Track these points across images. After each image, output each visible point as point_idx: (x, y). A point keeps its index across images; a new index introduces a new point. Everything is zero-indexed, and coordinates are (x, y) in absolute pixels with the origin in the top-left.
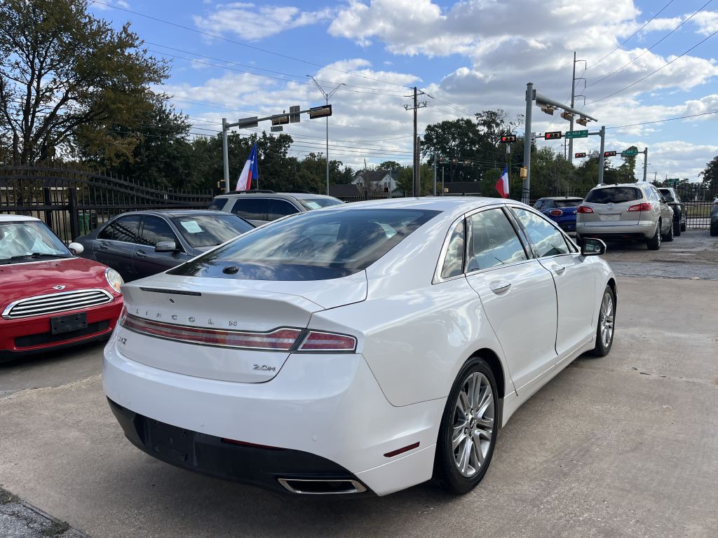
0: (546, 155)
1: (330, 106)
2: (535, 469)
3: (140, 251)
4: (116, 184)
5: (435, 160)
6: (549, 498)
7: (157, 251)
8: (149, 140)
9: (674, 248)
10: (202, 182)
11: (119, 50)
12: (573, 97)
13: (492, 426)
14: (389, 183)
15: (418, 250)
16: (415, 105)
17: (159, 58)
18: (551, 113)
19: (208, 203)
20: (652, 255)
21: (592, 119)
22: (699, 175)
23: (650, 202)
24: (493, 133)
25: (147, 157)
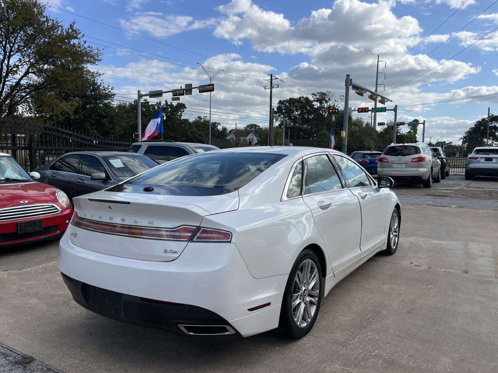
0: (359, 123)
1: (213, 85)
2: (345, 324)
3: (80, 179)
4: (62, 133)
5: (284, 124)
6: (353, 342)
7: (92, 179)
8: (85, 104)
9: (440, 187)
10: (122, 134)
11: (66, 41)
12: (377, 85)
13: (317, 295)
14: (252, 139)
15: (271, 181)
16: (271, 86)
17: (95, 47)
18: (362, 95)
19: (127, 148)
20: (426, 191)
21: (388, 100)
22: (460, 140)
23: (425, 156)
24: (323, 107)
25: (83, 115)
